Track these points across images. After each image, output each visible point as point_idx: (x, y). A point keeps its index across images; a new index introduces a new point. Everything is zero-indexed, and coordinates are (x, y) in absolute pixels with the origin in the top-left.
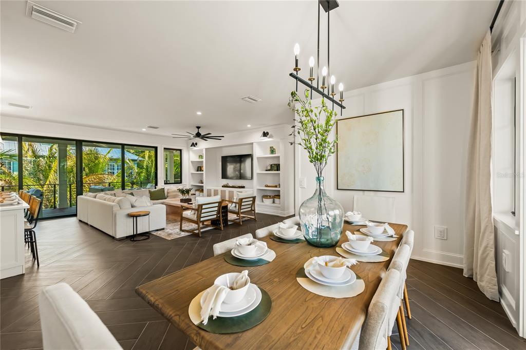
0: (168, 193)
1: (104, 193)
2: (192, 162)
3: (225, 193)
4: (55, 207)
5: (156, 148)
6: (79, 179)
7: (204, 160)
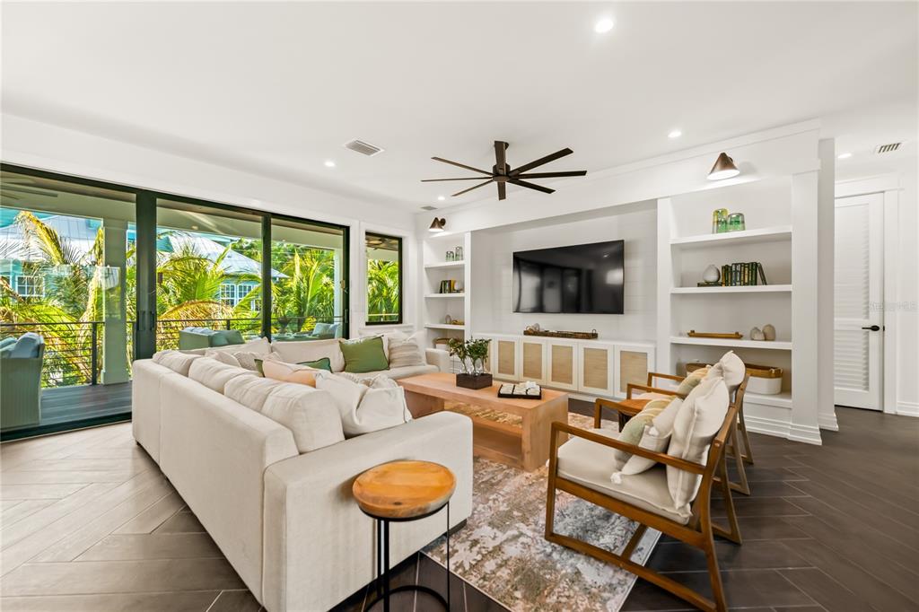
0: (390, 350)
1: (216, 350)
2: (426, 269)
3: (540, 352)
4: (94, 382)
5: (347, 229)
6: (145, 308)
7: (466, 262)
